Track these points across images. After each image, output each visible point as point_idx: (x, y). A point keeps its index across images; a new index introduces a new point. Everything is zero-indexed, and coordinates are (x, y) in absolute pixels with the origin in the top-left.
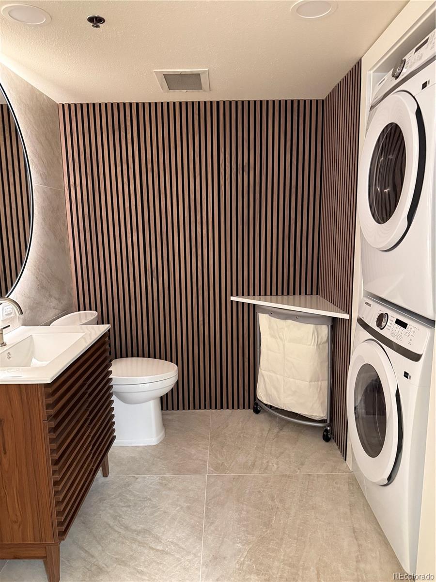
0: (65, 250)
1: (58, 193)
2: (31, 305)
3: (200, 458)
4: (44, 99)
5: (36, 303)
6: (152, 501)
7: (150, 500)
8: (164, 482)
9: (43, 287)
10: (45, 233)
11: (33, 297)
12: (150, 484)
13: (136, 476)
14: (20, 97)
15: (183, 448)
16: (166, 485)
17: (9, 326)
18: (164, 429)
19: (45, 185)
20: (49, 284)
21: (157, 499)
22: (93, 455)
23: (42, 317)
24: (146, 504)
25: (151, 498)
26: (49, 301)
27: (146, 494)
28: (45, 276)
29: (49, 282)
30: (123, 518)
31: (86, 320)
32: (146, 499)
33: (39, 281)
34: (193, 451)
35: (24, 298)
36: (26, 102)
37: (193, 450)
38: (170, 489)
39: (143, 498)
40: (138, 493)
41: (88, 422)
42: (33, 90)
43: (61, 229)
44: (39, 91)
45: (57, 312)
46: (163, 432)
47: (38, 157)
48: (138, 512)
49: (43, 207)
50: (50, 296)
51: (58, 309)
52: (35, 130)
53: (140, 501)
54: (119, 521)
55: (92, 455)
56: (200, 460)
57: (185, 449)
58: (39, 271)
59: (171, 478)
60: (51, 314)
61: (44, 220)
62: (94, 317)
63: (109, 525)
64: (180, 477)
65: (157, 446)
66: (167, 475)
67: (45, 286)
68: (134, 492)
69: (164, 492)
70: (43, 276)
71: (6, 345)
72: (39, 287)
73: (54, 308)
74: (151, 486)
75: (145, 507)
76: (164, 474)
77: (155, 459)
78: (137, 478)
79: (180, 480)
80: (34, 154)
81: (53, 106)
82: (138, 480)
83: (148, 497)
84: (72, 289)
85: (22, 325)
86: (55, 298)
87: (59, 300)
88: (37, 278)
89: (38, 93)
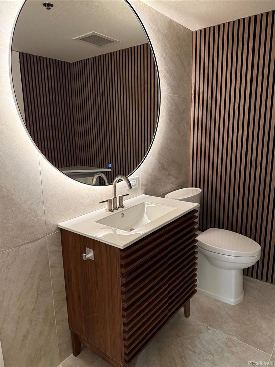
0: (186, 143)
1: (185, 101)
2: (153, 180)
3: (269, 335)
4: (180, 29)
5: (157, 179)
6: (213, 356)
7: (213, 355)
8: (229, 343)
9: (164, 168)
10: (170, 130)
11: (155, 175)
12: (218, 340)
13: (209, 327)
14: (159, 28)
15: (256, 318)
16: (230, 347)
17: (128, 194)
18: (244, 294)
19: (175, 94)
20: (170, 166)
21: (219, 357)
22: (169, 304)
23: (161, 189)
24: (208, 357)
25: (214, 354)
26: (168, 178)
27: (211, 347)
28: (166, 161)
29: (169, 165)
30: (187, 361)
31: (193, 194)
32: (209, 352)
33: (161, 164)
34: (264, 325)
35: (148, 175)
36: (164, 32)
37: (264, 323)
38: (232, 353)
39: (207, 350)
40: (205, 344)
41: (167, 279)
42: (171, 22)
43: (184, 127)
44: (176, 23)
45: (174, 186)
46: (242, 296)
47: (171, 72)
48: (199, 361)
49: (171, 111)
50: (169, 175)
51: (175, 184)
52: (170, 53)
53: (205, 351)
54: (183, 362)
55: (167, 304)
56: (269, 336)
57: (258, 319)
58: (162, 157)
59: (237, 342)
60: (169, 187)
61: (170, 120)
62: (198, 193)
63: (175, 361)
64: (245, 346)
65: (234, 306)
66: (234, 338)
67: (166, 167)
68: (203, 340)
69: (226, 354)
70: (165, 161)
71: (124, 207)
72: (161, 169)
73: (172, 183)
74: (217, 342)
75: (206, 360)
76: (232, 336)
77: (229, 318)
78: (209, 329)
79: (244, 348)
80: (167, 71)
81: (188, 34)
82: (209, 331)
83: (212, 351)
84: (189, 170)
85: (144, 194)
86: (174, 177)
87: (177, 178)
88: (159, 162)
89: (175, 24)
